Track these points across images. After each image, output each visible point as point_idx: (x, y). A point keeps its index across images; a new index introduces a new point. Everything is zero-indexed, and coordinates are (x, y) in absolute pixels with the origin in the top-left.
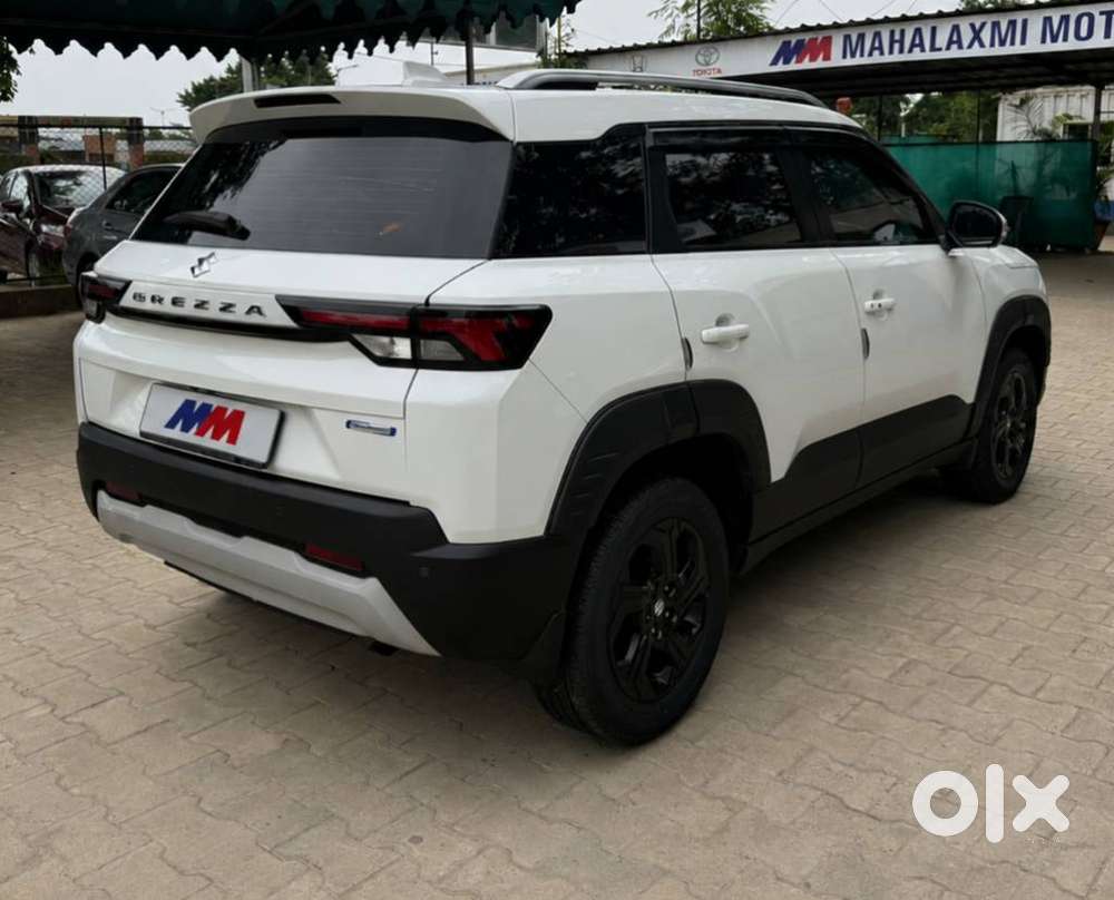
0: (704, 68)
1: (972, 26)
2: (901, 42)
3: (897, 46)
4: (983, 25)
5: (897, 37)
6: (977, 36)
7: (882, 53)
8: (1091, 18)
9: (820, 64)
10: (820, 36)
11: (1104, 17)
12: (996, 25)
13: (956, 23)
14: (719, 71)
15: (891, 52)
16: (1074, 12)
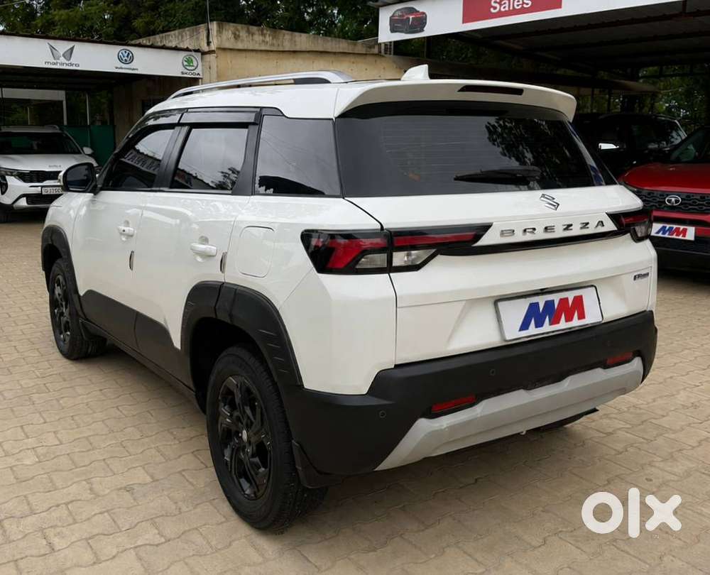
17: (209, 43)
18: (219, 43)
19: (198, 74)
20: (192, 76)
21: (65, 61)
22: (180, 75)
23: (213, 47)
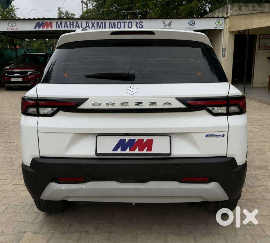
0: (11, 28)
1: (92, 22)
2: (73, 25)
3: (72, 26)
4: (94, 22)
5: (72, 23)
6: (93, 25)
7: (68, 28)
8: (120, 23)
9: (49, 29)
10: (49, 21)
11: (123, 23)
12: (98, 23)
13: (88, 21)
14: (17, 29)
15: (70, 28)
16: (116, 21)
17: (227, 13)
18: (231, 13)
19: (222, 27)
20: (220, 29)
21: (168, 27)
22: (214, 29)
23: (228, 15)
